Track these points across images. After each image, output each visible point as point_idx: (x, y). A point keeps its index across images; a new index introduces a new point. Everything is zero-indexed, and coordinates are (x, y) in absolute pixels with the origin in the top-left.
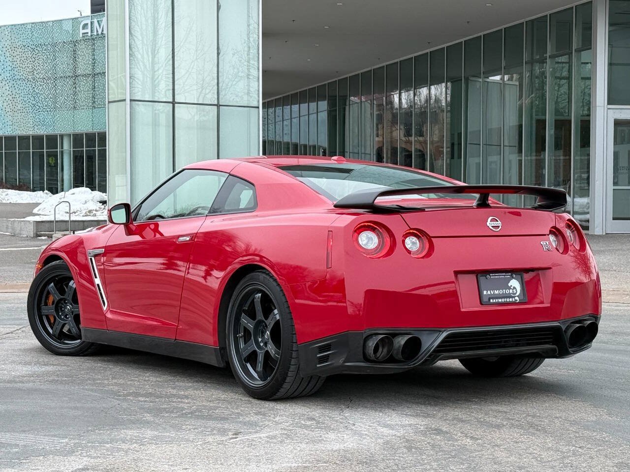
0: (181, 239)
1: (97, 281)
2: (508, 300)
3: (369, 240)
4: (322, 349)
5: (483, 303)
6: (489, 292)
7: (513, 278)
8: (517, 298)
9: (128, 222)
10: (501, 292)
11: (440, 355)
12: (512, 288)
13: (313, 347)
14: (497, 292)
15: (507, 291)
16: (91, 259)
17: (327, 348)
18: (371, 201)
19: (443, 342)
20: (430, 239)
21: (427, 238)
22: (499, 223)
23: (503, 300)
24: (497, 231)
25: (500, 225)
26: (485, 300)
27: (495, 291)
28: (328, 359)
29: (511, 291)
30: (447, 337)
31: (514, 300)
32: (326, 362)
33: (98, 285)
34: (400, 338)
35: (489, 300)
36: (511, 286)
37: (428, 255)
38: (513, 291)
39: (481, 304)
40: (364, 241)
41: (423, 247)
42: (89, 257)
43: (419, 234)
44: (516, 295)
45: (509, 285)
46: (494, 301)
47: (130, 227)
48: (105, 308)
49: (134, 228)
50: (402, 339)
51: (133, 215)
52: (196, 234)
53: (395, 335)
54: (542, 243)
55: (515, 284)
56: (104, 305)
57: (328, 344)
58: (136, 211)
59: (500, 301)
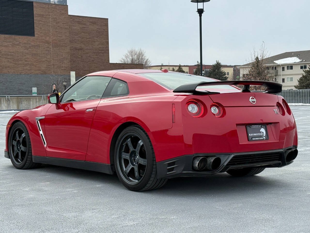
0: (87, 110)
1: (41, 132)
2: (260, 138)
3: (193, 109)
4: (170, 165)
5: (249, 140)
6: (252, 135)
7: (262, 127)
8: (264, 137)
9: (58, 103)
10: (257, 134)
11: (230, 167)
12: (262, 132)
13: (165, 163)
14: (255, 135)
15: (260, 134)
16: (38, 122)
17: (173, 164)
18: (193, 89)
19: (231, 160)
20: (223, 108)
21: (222, 107)
22: (255, 100)
24: (254, 104)
25: (256, 101)
26: (250, 138)
27: (254, 134)
28: (173, 169)
29: (261, 134)
30: (233, 158)
31: (263, 138)
32: (172, 171)
33: (41, 134)
34: (210, 158)
35: (252, 139)
37: (222, 116)
38: (262, 134)
39: (248, 140)
40: (190, 109)
41: (220, 112)
42: (37, 121)
43: (218, 105)
44: (264, 136)
45: (261, 131)
46: (254, 139)
47: (59, 105)
48: (45, 146)
49: (61, 106)
50: (211, 159)
51: (60, 99)
52: (97, 107)
53: (207, 157)
54: (274, 110)
55: (263, 130)
56: (45, 145)
57: (173, 162)
58: (61, 97)
59: (257, 139)
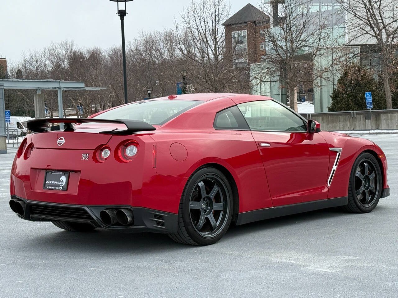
2: (56, 188)
5: (44, 188)
6: (49, 182)
7: (64, 175)
10: (55, 182)
14: (53, 182)
15: (58, 183)
22: (63, 141)
23: (54, 188)
31: (59, 188)
36: (61, 180)
38: (61, 183)
44: (62, 185)
46: (49, 187)
55: (63, 179)
59: (52, 188)
